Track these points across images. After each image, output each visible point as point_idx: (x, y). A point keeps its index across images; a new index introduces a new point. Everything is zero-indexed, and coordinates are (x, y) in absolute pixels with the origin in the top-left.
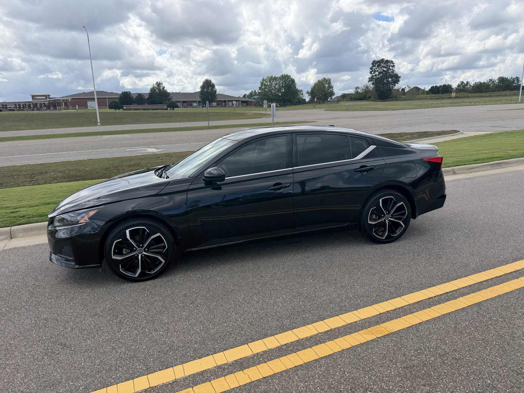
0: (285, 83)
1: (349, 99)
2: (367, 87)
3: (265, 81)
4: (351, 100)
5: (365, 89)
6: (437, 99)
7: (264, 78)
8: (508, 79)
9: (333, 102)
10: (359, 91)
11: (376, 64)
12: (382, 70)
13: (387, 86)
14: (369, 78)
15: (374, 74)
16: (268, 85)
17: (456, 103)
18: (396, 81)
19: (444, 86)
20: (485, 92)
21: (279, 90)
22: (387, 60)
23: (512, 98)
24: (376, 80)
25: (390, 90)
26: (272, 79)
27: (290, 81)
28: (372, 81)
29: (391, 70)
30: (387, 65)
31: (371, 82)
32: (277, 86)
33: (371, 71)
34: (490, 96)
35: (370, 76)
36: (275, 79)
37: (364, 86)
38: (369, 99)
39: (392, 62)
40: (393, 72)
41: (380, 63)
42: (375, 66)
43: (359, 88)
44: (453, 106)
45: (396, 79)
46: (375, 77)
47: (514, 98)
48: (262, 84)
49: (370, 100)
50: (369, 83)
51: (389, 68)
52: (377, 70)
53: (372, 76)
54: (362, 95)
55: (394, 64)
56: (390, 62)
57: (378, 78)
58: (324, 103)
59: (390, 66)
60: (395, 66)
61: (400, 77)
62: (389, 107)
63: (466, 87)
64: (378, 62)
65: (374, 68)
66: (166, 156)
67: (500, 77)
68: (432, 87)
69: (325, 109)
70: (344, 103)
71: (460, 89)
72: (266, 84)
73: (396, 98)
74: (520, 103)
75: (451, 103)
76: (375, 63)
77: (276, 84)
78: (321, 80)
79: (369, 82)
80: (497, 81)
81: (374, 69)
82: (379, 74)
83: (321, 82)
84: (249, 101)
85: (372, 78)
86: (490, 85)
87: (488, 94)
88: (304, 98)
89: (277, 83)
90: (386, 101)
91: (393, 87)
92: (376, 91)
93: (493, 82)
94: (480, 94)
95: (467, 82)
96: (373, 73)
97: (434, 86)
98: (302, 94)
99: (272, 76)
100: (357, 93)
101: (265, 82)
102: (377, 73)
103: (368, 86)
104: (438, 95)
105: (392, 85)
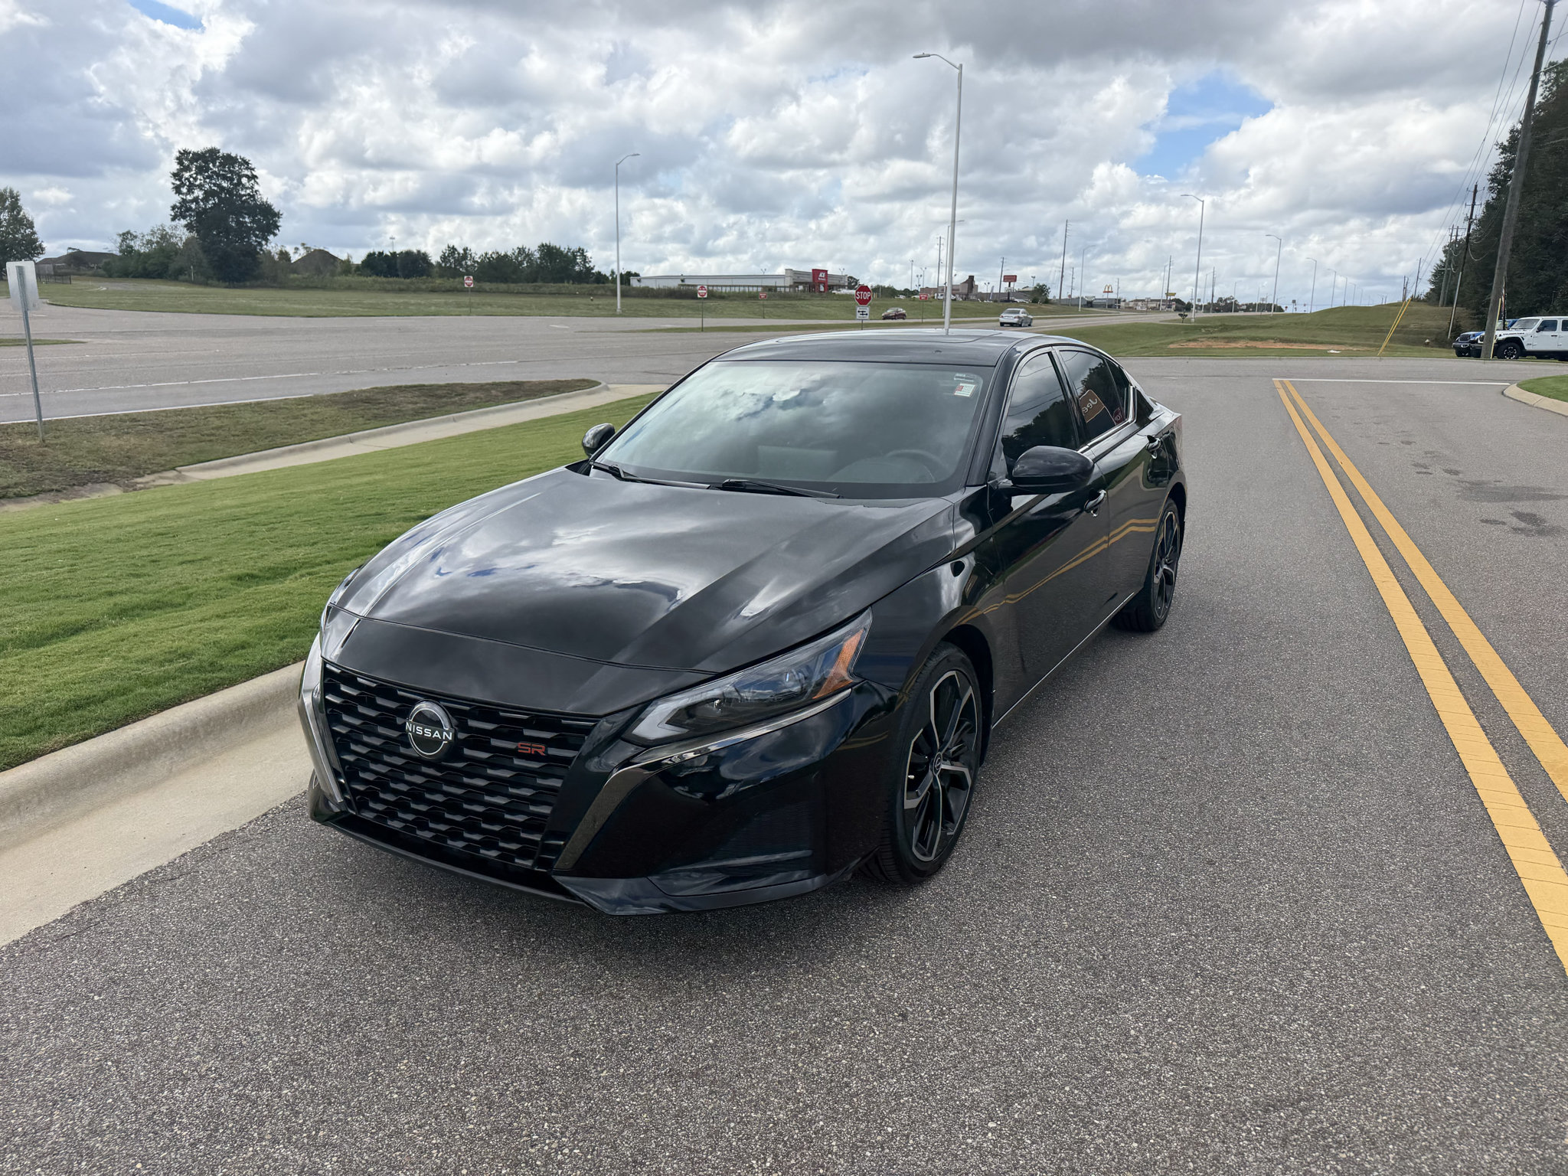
1: (101, 271)
2: (164, 237)
4: (110, 276)
5: (157, 242)
6: (401, 290)
8: (562, 252)
10: (137, 245)
11: (192, 164)
12: (215, 185)
13: (243, 241)
14: (173, 208)
15: (188, 193)
17: (470, 305)
18: (268, 224)
19: (409, 254)
20: (515, 282)
22: (229, 156)
23: (592, 303)
24: (199, 214)
25: (254, 253)
28: (184, 218)
29: (247, 188)
30: (232, 172)
31: (183, 222)
33: (178, 183)
34: (536, 293)
35: (176, 199)
37: (153, 233)
38: (182, 277)
39: (247, 163)
40: (253, 196)
41: (206, 162)
42: (187, 169)
43: (136, 237)
44: (470, 314)
45: (267, 219)
46: (193, 206)
49: (186, 281)
50: (174, 223)
51: (240, 183)
52: (198, 182)
53: (184, 200)
54: (153, 261)
55: (253, 169)
56: (240, 164)
57: (205, 210)
59: (240, 177)
60: (256, 177)
61: (278, 215)
63: (464, 263)
64: (197, 157)
65: (187, 175)
67: (543, 245)
68: (371, 256)
69: (48, 301)
70: (90, 283)
71: (450, 267)
73: (275, 278)
74: (622, 316)
76: (187, 159)
79: (173, 219)
80: (537, 255)
81: (186, 179)
82: (206, 199)
85: (182, 206)
86: (521, 263)
87: (529, 287)
90: (245, 287)
91: (260, 244)
92: (206, 250)
93: (528, 255)
94: (503, 286)
95: (465, 250)
96: (184, 190)
97: (374, 253)
100: (130, 252)
102: (198, 193)
103: (170, 232)
104: (395, 279)
105: (256, 236)
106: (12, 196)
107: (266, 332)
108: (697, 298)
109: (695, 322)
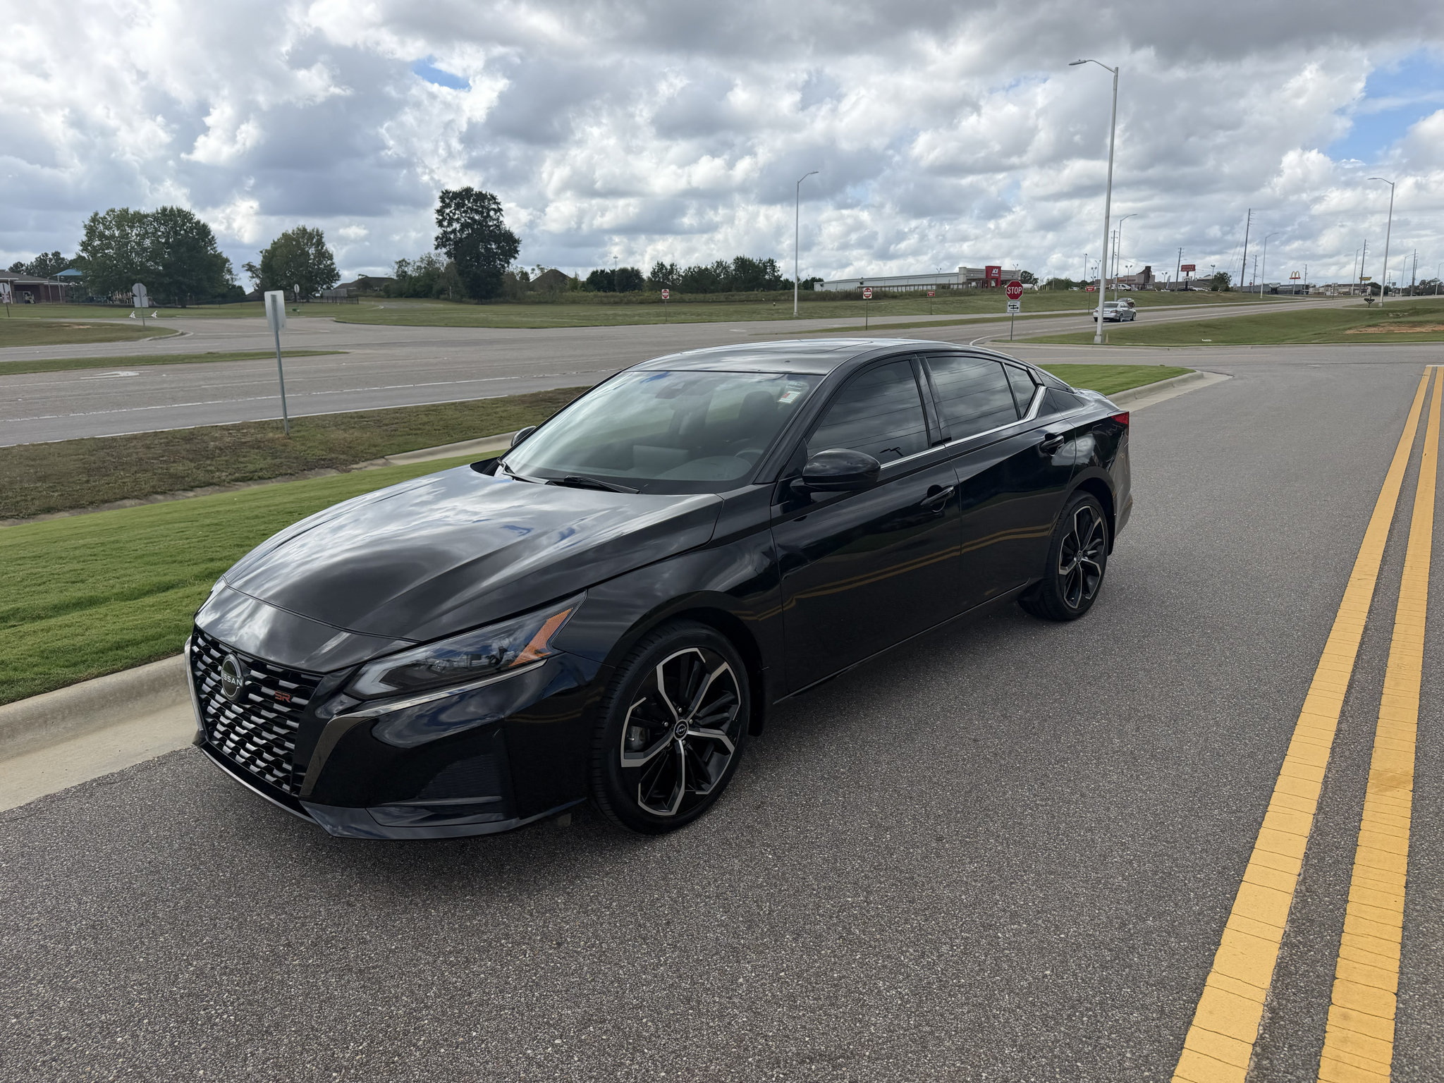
0: (176, 233)
1: (382, 293)
2: (431, 263)
3: (104, 224)
4: (389, 297)
5: (425, 268)
6: (616, 303)
7: (96, 214)
8: (754, 264)
9: (335, 298)
10: (409, 270)
11: (452, 201)
12: (469, 218)
13: (489, 264)
14: (437, 238)
15: (448, 226)
16: (113, 236)
17: (667, 315)
18: (510, 249)
19: (624, 271)
20: (712, 292)
21: (155, 254)
22: (480, 193)
23: (776, 307)
24: (456, 243)
25: (498, 274)
26: (126, 219)
27: (191, 229)
28: (445, 246)
29: (494, 220)
30: (483, 207)
31: (444, 250)
32: (147, 242)
33: (441, 218)
34: (728, 301)
35: (438, 231)
36: (139, 218)
37: (422, 260)
38: (442, 296)
39: (495, 199)
40: (498, 226)
41: (463, 199)
42: (448, 206)
43: (409, 264)
44: (665, 322)
45: (509, 244)
46: (452, 236)
47: (780, 306)
48: (91, 231)
49: (445, 299)
50: (437, 251)
51: (488, 215)
52: (456, 216)
53: (445, 232)
54: (421, 283)
55: (499, 204)
56: (489, 200)
57: (461, 239)
58: (308, 302)
59: (489, 210)
60: (501, 210)
61: (518, 241)
63: (670, 277)
64: (456, 195)
65: (448, 211)
67: (738, 259)
68: (594, 273)
69: (334, 319)
70: (373, 303)
71: (659, 281)
72: (107, 233)
73: (514, 296)
74: (797, 318)
75: (658, 315)
76: (448, 198)
77: (143, 237)
78: (293, 234)
79: (436, 248)
80: (733, 267)
81: (448, 214)
82: (462, 230)
83: (294, 239)
84: (42, 284)
85: (443, 237)
86: (719, 275)
87: (722, 296)
88: (237, 283)
89: (147, 233)
90: (490, 303)
91: (503, 267)
92: (461, 273)
93: (725, 268)
94: (701, 296)
95: (672, 266)
96: (445, 223)
97: (597, 271)
98: (230, 272)
99: (126, 211)
100: (404, 277)
101: (101, 227)
102: (456, 226)
103: (434, 259)
104: (611, 293)
105: (500, 260)
106: (318, 235)
107: (492, 342)
108: (863, 299)
109: (860, 321)
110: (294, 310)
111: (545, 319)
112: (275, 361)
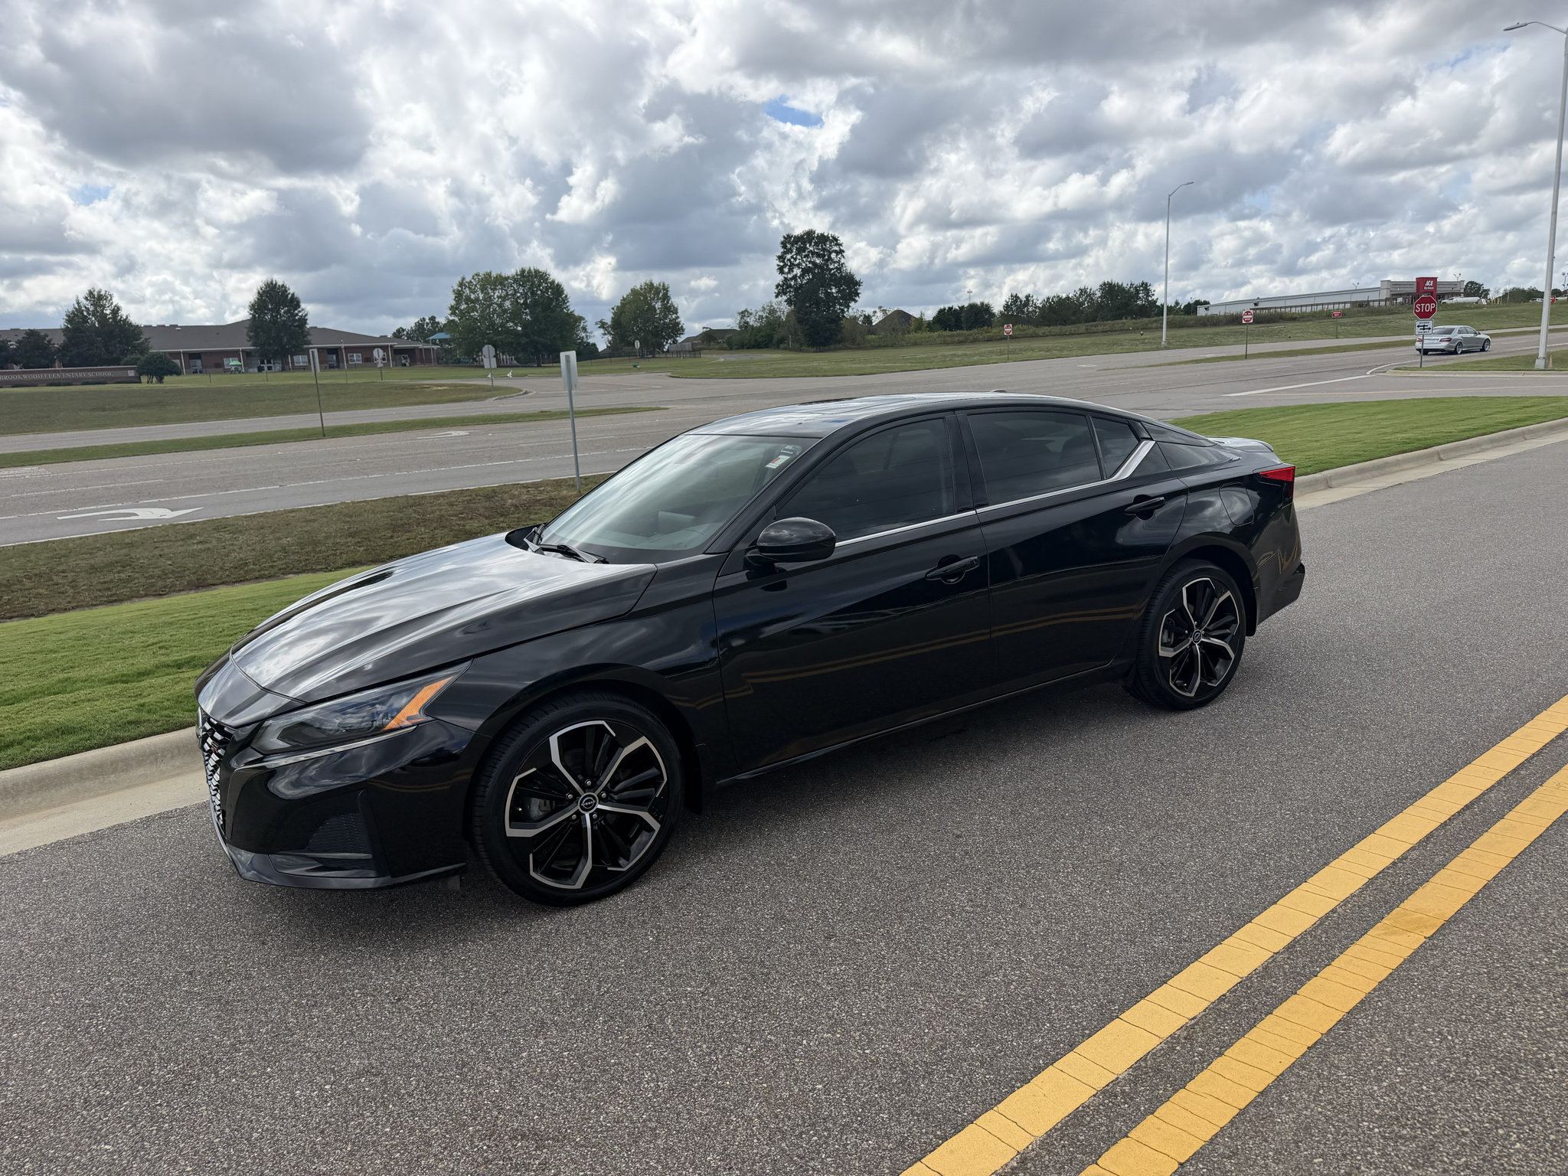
0: (533, 293)
1: (725, 346)
2: (772, 311)
3: (470, 288)
4: (731, 349)
5: (766, 317)
6: (960, 343)
7: (463, 279)
8: (1124, 289)
9: (680, 352)
10: (751, 321)
11: (793, 246)
12: (810, 262)
13: (829, 309)
14: (777, 286)
15: (789, 273)
16: (477, 299)
17: (1013, 352)
18: (850, 293)
19: (972, 306)
20: (1073, 323)
21: (515, 316)
22: (822, 235)
23: (1143, 337)
24: (796, 290)
25: (837, 318)
26: (490, 282)
27: (547, 289)
28: (785, 294)
29: (835, 262)
30: (824, 250)
31: (785, 298)
32: (507, 304)
33: (782, 264)
34: (1088, 333)
35: (780, 278)
36: (501, 281)
37: (764, 309)
38: (782, 346)
39: (836, 240)
40: (840, 269)
41: (804, 243)
42: (789, 251)
43: (751, 314)
44: (1007, 360)
45: (850, 286)
46: (792, 283)
47: (1147, 335)
48: (459, 295)
49: (785, 349)
50: (776, 300)
51: (830, 258)
52: (797, 261)
53: (786, 279)
54: (762, 333)
55: (841, 245)
56: (831, 242)
57: (801, 285)
58: (654, 357)
59: (830, 253)
60: (843, 251)
61: (858, 284)
62: (845, 365)
63: (1023, 309)
64: (798, 239)
65: (789, 256)
66: (217, 529)
67: (1105, 284)
68: (941, 312)
69: (669, 374)
70: (714, 356)
71: (1012, 315)
72: (472, 296)
73: (853, 341)
74: (1166, 348)
75: (1002, 353)
76: (789, 242)
77: (504, 298)
78: (641, 289)
79: (777, 297)
80: (1099, 294)
81: (789, 260)
82: (802, 276)
83: (641, 294)
84: (417, 348)
85: (784, 284)
86: (1082, 304)
87: (1082, 327)
88: (591, 341)
89: (507, 295)
90: (829, 350)
91: (843, 311)
92: (800, 321)
93: (1090, 295)
94: (1058, 329)
95: (1027, 297)
96: (786, 270)
97: (945, 309)
98: (584, 329)
99: (489, 275)
100: (746, 327)
101: (467, 291)
102: (797, 271)
103: (776, 307)
104: (961, 332)
105: (841, 305)
106: (664, 289)
108: (1242, 324)
109: (1239, 349)
110: (635, 366)
111: (877, 364)
112: (569, 421)
